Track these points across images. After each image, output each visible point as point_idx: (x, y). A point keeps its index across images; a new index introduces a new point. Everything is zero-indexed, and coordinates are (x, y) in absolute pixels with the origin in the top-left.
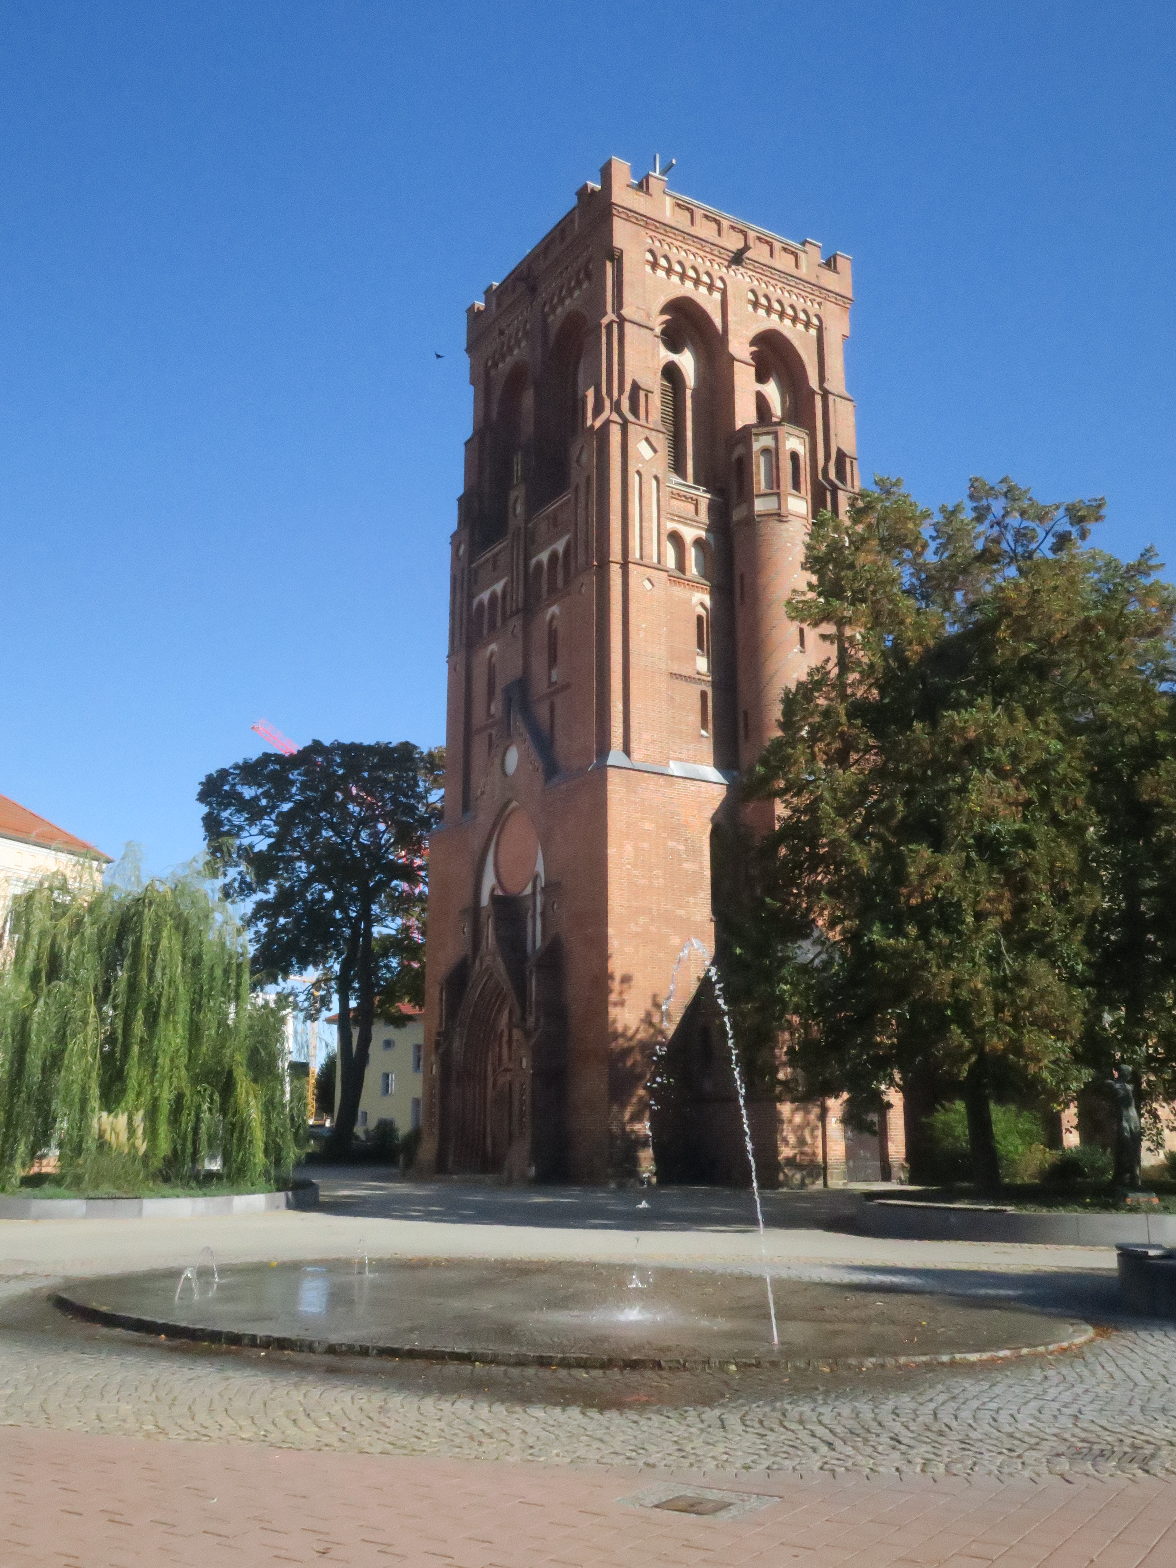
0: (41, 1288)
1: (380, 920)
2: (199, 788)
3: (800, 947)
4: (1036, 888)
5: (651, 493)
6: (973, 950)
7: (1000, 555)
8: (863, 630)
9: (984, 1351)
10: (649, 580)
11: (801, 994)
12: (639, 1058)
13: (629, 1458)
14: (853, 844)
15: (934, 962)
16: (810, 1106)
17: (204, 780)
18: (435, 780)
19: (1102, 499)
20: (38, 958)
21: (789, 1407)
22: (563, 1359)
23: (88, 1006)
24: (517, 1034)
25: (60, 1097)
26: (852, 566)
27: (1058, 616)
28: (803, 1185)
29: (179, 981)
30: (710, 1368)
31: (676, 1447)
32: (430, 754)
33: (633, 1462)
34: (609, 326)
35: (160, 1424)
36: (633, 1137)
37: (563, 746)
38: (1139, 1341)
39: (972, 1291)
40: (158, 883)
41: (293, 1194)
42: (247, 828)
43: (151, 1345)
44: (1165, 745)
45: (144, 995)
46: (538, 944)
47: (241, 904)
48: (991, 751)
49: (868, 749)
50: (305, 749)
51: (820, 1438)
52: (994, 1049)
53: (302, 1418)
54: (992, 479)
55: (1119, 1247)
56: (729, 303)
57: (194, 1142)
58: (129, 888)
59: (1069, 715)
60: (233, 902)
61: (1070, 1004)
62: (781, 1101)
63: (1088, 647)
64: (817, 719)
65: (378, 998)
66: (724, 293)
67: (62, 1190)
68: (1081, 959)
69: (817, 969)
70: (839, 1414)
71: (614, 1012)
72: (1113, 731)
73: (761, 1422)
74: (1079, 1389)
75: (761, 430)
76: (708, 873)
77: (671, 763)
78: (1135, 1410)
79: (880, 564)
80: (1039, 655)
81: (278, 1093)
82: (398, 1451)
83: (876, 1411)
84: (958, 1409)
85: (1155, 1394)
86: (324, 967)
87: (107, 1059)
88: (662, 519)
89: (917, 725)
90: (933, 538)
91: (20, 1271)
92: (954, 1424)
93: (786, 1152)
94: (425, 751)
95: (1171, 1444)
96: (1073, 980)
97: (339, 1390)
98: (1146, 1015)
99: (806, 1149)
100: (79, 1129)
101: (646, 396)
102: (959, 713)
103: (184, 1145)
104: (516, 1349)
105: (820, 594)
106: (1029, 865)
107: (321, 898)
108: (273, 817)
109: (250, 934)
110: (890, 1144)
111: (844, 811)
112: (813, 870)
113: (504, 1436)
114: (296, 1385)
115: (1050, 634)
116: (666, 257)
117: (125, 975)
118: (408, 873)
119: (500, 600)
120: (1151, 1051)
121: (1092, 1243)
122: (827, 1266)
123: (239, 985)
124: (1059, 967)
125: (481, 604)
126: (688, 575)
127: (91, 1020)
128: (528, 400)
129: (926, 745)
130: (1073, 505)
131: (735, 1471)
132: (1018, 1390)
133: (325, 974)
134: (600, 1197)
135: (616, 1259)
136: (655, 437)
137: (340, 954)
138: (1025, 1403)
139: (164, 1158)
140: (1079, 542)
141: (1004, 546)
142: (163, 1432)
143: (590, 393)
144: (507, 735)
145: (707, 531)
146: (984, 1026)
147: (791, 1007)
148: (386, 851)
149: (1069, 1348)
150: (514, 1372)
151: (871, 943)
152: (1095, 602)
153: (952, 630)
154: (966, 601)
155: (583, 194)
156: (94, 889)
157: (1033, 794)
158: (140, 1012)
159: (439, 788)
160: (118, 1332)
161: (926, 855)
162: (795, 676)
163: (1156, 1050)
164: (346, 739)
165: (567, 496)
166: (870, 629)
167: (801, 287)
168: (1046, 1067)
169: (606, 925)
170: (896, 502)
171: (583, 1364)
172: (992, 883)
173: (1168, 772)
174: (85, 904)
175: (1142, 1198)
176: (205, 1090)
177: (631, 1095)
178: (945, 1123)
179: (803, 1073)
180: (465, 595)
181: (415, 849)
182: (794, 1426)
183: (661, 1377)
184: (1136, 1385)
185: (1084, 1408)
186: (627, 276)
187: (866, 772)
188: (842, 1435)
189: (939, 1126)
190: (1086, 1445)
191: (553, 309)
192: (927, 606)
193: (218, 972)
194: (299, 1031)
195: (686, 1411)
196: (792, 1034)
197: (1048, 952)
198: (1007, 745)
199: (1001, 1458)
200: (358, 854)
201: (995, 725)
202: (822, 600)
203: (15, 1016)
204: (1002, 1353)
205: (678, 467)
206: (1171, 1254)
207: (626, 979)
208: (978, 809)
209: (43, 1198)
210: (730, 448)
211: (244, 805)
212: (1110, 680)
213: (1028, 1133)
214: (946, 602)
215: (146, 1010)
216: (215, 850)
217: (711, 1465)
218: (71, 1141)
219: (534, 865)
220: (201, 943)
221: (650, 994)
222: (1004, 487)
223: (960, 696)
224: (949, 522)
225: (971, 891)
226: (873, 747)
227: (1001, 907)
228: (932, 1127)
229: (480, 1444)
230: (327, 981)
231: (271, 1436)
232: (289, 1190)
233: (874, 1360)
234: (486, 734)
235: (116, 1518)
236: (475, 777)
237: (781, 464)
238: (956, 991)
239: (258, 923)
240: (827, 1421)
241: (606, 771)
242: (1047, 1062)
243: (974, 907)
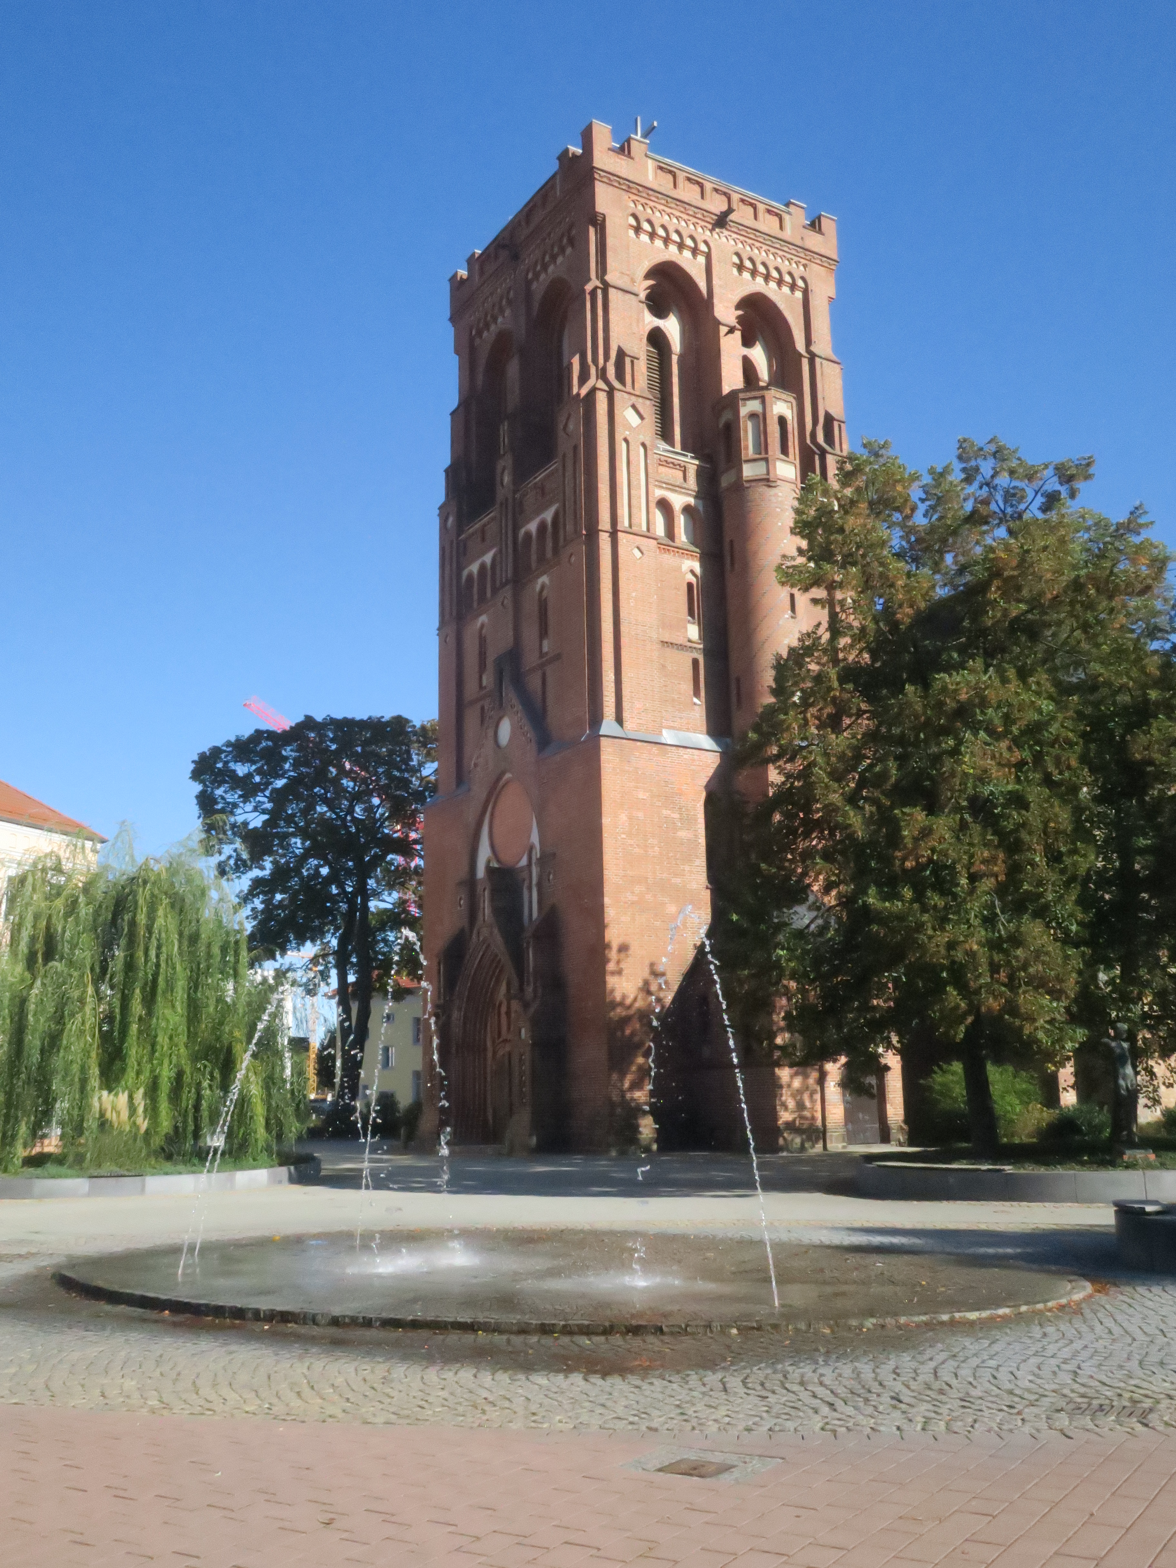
0: (45, 1267)
1: (376, 894)
2: (192, 766)
3: (796, 913)
4: (1030, 849)
5: (639, 461)
6: (967, 912)
7: (988, 516)
8: (853, 593)
9: (984, 1309)
10: (638, 548)
11: (797, 958)
12: (638, 1026)
13: (631, 1423)
14: (847, 808)
15: (929, 925)
16: (809, 1070)
17: (196, 758)
18: (428, 754)
19: (1089, 458)
20: (33, 939)
21: (790, 1369)
22: (564, 1326)
23: (85, 986)
24: (515, 1005)
25: (59, 1077)
26: (841, 530)
27: (1049, 576)
28: (802, 1148)
29: (177, 960)
30: (711, 1331)
31: (679, 1411)
32: (423, 728)
33: (635, 1427)
34: (593, 293)
35: (165, 1400)
36: (633, 1104)
37: (555, 716)
38: (1137, 1296)
39: (971, 1251)
40: (152, 862)
41: (296, 1168)
42: (241, 805)
43: (156, 1321)
44: (1157, 704)
45: (141, 974)
46: (535, 914)
47: (236, 881)
48: (983, 713)
49: (860, 713)
50: (298, 725)
51: (821, 1399)
52: (989, 1009)
53: (306, 1391)
54: (980, 440)
55: (1116, 1204)
56: (714, 266)
57: (196, 1119)
58: (123, 867)
59: (1061, 676)
60: (228, 880)
61: (1065, 964)
62: (779, 1065)
63: (1078, 606)
64: (809, 685)
65: (376, 972)
66: (708, 257)
67: (63, 1170)
68: (1076, 921)
69: (813, 934)
70: (840, 1375)
71: (612, 981)
72: (1105, 691)
73: (762, 1384)
74: (1078, 1345)
75: (749, 395)
76: (702, 841)
77: (664, 732)
78: (1134, 1365)
79: (869, 526)
80: (1030, 616)
81: (278, 1069)
82: (401, 1421)
83: (878, 1370)
84: (958, 1367)
85: (1154, 1349)
86: (322, 943)
87: (105, 1038)
88: (650, 487)
89: (909, 688)
90: (922, 500)
91: (23, 1251)
92: (954, 1382)
93: (785, 1116)
94: (418, 725)
95: (1170, 1397)
96: (1067, 940)
97: (343, 1361)
98: (1142, 973)
99: (806, 1113)
100: (80, 1108)
101: (632, 362)
102: (950, 675)
103: (185, 1122)
104: (519, 1317)
105: (810, 559)
106: (1024, 825)
107: (317, 873)
108: (267, 793)
109: (247, 911)
110: (888, 1106)
111: (838, 776)
112: (807, 835)
113: (507, 1404)
114: (301, 1358)
115: (1041, 594)
116: (649, 222)
117: (122, 954)
118: (404, 847)
119: (489, 573)
120: (1146, 1008)
121: (1090, 1200)
122: (826, 1228)
123: (237, 961)
124: (1053, 928)
125: (470, 576)
126: (678, 543)
127: (88, 1000)
128: (513, 369)
129: (919, 708)
130: (1063, 464)
131: (737, 1433)
132: (1017, 1347)
133: (324, 949)
134: (602, 1165)
135: (618, 1226)
136: (641, 404)
137: (337, 929)
138: (1025, 1361)
139: (166, 1135)
140: (1069, 502)
141: (993, 507)
142: (167, 1406)
143: (576, 361)
144: (500, 705)
145: (696, 497)
146: (981, 988)
147: (787, 973)
148: (381, 826)
149: (1068, 1305)
150: (517, 1340)
151: (865, 905)
152: (1086, 562)
153: (942, 592)
154: (956, 562)
155: (564, 157)
156: (89, 870)
157: (1026, 755)
158: (138, 991)
159: (433, 762)
160: (122, 1308)
161: (919, 818)
162: (786, 642)
163: (1151, 1008)
164: (339, 714)
165: (553, 467)
166: (861, 592)
167: (785, 249)
168: (1042, 1027)
169: (602, 895)
170: (884, 465)
171: (587, 1331)
172: (987, 845)
173: (1159, 730)
174: (80, 885)
175: (1139, 1155)
176: (205, 1067)
177: (631, 1063)
178: (943, 1085)
179: (801, 1038)
180: (454, 565)
181: (409, 822)
182: (795, 1388)
183: (662, 1341)
184: (1134, 1339)
185: (1082, 1365)
186: (610, 241)
187: (859, 737)
188: (843, 1395)
189: (937, 1087)
190: (1085, 1400)
191: (537, 276)
192: (917, 568)
193: (216, 950)
194: (299, 1005)
195: (688, 1375)
196: (789, 999)
197: (1042, 913)
198: (999, 707)
199: (1001, 1414)
200: (353, 830)
201: (986, 688)
202: (812, 565)
203: (12, 999)
204: (1001, 1311)
205: (666, 434)
206: (1169, 1209)
207: (623, 948)
208: (971, 771)
209: (45, 1178)
210: (717, 414)
211: (237, 782)
212: (1101, 639)
213: (1025, 1092)
214: (936, 564)
215: (143, 990)
216: (209, 828)
217: (713, 1428)
218: (71, 1120)
219: (529, 836)
220: (198, 921)
221: (647, 963)
222: (993, 448)
223: (951, 657)
224: (938, 485)
225: (965, 853)
226: (865, 712)
227: (996, 869)
228: (930, 1089)
229: (484, 1412)
230: (324, 956)
231: (275, 1409)
232: (292, 1164)
233: (874, 1321)
234: (478, 706)
235: (122, 1493)
236: (468, 749)
237: (769, 429)
238: (952, 953)
239: (255, 900)
240: (827, 1382)
241: (599, 741)
242: (1042, 1021)
243: (968, 869)
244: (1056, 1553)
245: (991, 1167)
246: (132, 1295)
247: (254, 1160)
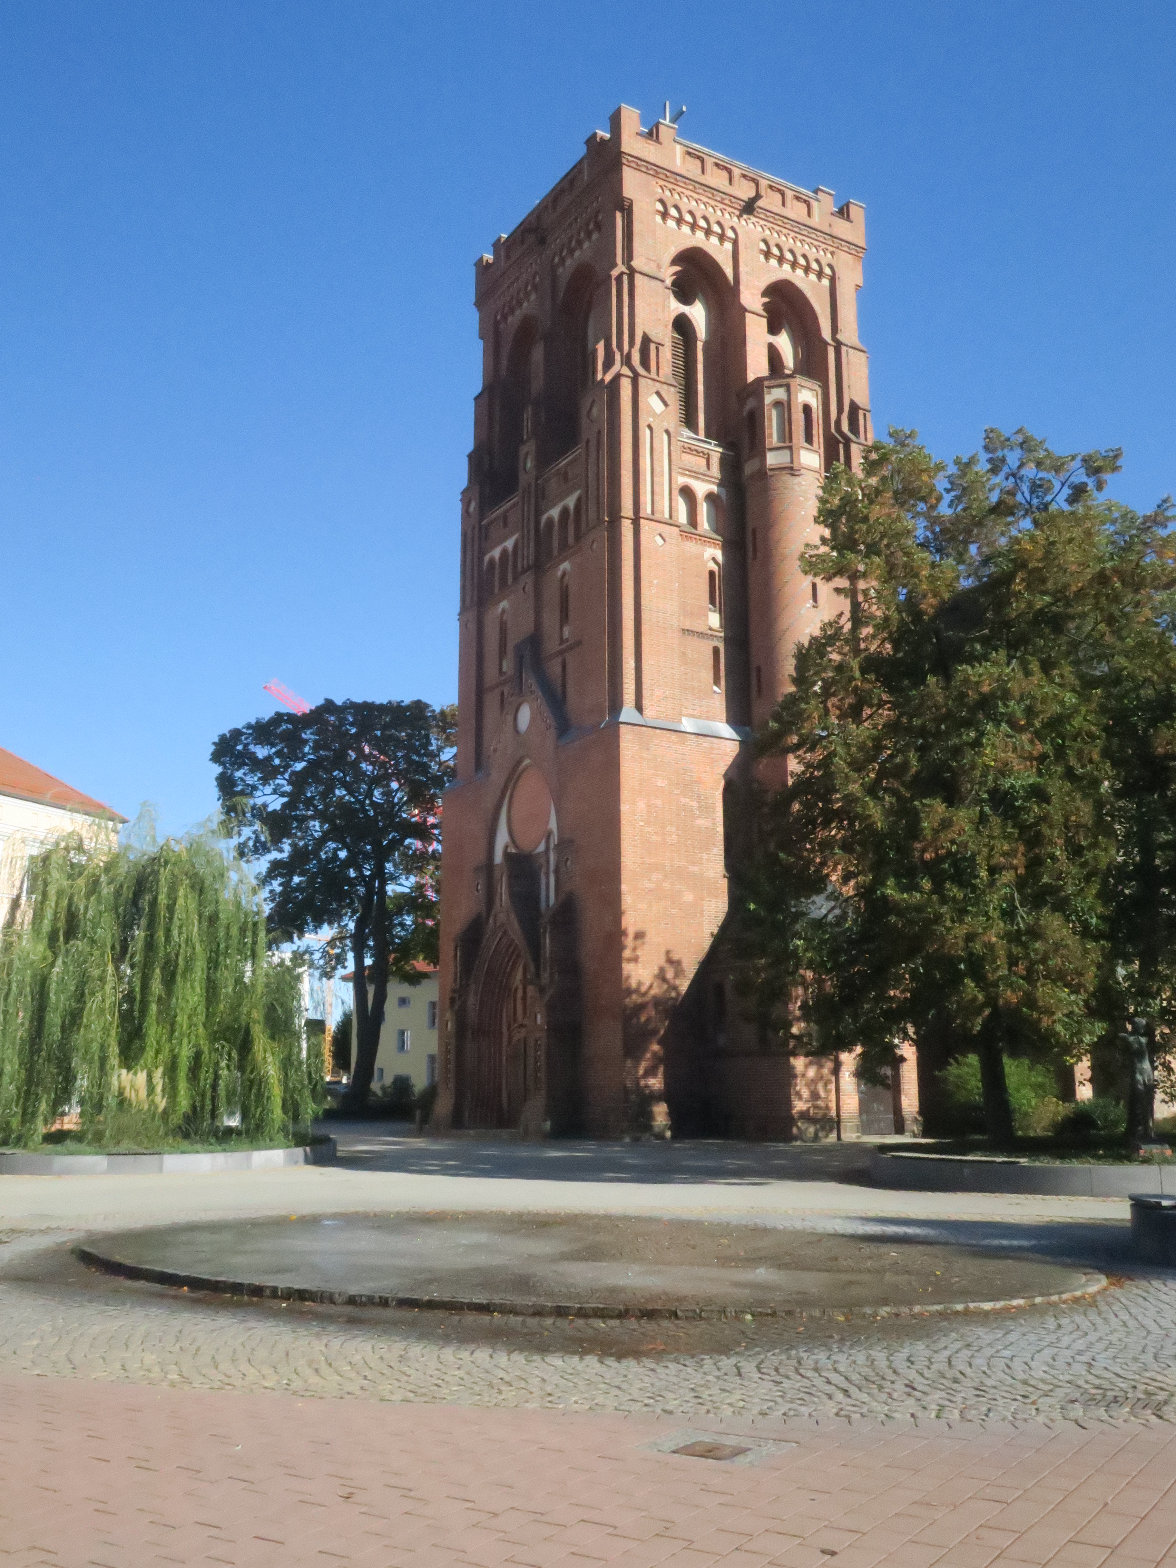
0: (65, 1242)
1: (394, 878)
2: (213, 748)
3: (813, 902)
4: (1050, 843)
5: (662, 447)
6: (986, 904)
7: (1014, 506)
8: (875, 583)
9: (998, 1300)
10: (660, 535)
11: (814, 949)
12: (653, 1013)
13: (646, 1405)
14: (867, 799)
15: (948, 916)
16: (824, 1060)
17: (217, 740)
18: (447, 739)
19: (1119, 449)
20: (56, 918)
21: (804, 1355)
22: (580, 1309)
23: (106, 965)
24: (531, 989)
25: (80, 1054)
26: (865, 519)
27: (1074, 568)
28: (816, 1138)
29: (196, 940)
30: (726, 1317)
31: (694, 1394)
32: (442, 713)
33: (650, 1409)
34: (619, 278)
35: (185, 1374)
36: (647, 1092)
37: (575, 703)
38: (1152, 1290)
39: (986, 1242)
40: (173, 842)
41: (311, 1150)
42: (261, 787)
43: (174, 1297)
45: (161, 954)
46: (552, 900)
47: (256, 863)
48: (1005, 705)
49: (880, 705)
50: (318, 708)
51: (835, 1385)
52: (1007, 1003)
53: (324, 1368)
54: (1007, 429)
55: (1131, 1198)
56: (740, 253)
57: (213, 1099)
58: (144, 848)
59: (1084, 668)
60: (248, 861)
61: (1084, 958)
62: (795, 1055)
63: (1103, 600)
64: (831, 674)
65: (393, 956)
66: (735, 243)
67: (83, 1146)
68: (1096, 914)
69: (831, 924)
70: (854, 1362)
71: (628, 968)
72: (1128, 685)
73: (777, 1370)
74: (1092, 1337)
75: (773, 382)
76: (720, 829)
77: (684, 720)
78: (1148, 1357)
79: (894, 516)
80: (1054, 608)
81: (296, 1050)
82: (418, 1399)
83: (891, 1358)
84: (972, 1356)
85: (1168, 1342)
86: (339, 925)
87: (125, 1018)
88: (673, 474)
89: (931, 679)
90: (948, 491)
91: (44, 1226)
92: (968, 1371)
93: (799, 1106)
94: (438, 710)
96: (1086, 932)
97: (360, 1339)
98: (1160, 968)
99: (821, 1103)
100: (99, 1086)
101: (657, 349)
102: (973, 667)
103: (203, 1101)
104: (534, 1299)
105: (833, 548)
106: (1043, 819)
107: (335, 856)
108: (287, 776)
109: (265, 893)
110: (903, 1097)
111: (858, 767)
112: (826, 824)
113: (523, 1384)
114: (318, 1336)
115: (1066, 586)
116: (676, 207)
117: (143, 934)
118: (422, 832)
119: (511, 559)
120: (1165, 1004)
121: (1106, 1194)
122: (841, 1217)
123: (255, 943)
124: (1073, 922)
125: (492, 561)
126: (700, 531)
127: (109, 978)
128: (538, 354)
129: (940, 699)
130: (1090, 455)
131: (751, 1417)
132: (1032, 1338)
133: (341, 932)
134: (615, 1150)
135: (631, 1211)
136: (666, 391)
137: (354, 912)
138: (1039, 1352)
139: (183, 1115)
140: (1096, 494)
141: (1019, 497)
142: (187, 1380)
143: (601, 347)
144: (520, 689)
145: (719, 485)
146: (998, 980)
147: (804, 962)
148: (399, 810)
149: (1083, 1297)
150: (533, 1322)
151: (884, 897)
152: (1112, 554)
153: (966, 583)
154: (980, 553)
155: (592, 141)
156: (110, 849)
157: (1048, 748)
158: (158, 971)
159: (452, 747)
160: (141, 1284)
161: (940, 810)
162: (808, 631)
163: (1169, 1003)
164: (358, 698)
165: (576, 452)
166: (885, 582)
167: (813, 236)
168: (1061, 1020)
169: (619, 882)
170: (910, 454)
171: (601, 1314)
172: (1007, 837)
174: (101, 864)
175: (1155, 1149)
176: (223, 1047)
177: (645, 1050)
178: (959, 1077)
179: (817, 1028)
180: (476, 552)
181: (428, 807)
182: (809, 1374)
183: (676, 1325)
184: (1149, 1332)
185: (1097, 1357)
186: (637, 227)
187: (880, 727)
188: (857, 1382)
189: (951, 1079)
190: (1099, 1391)
191: (563, 260)
192: (941, 559)
193: (235, 931)
194: (315, 988)
195: (703, 1360)
196: (806, 989)
197: (1062, 906)
198: (1022, 699)
199: (1015, 1403)
200: (372, 813)
201: (1009, 680)
202: (835, 554)
203: (34, 976)
204: (1015, 1303)
205: (689, 421)
207: (639, 936)
208: (992, 763)
209: (64, 1154)
210: (742, 401)
211: (257, 765)
212: (1124, 633)
213: (1041, 1086)
214: (960, 554)
215: (163, 969)
216: (230, 809)
217: (728, 1411)
218: (91, 1098)
219: (547, 823)
220: (217, 902)
221: (663, 950)
222: (1020, 438)
223: (974, 649)
224: (964, 474)
225: (985, 845)
226: (887, 702)
227: (1015, 862)
228: (945, 1080)
229: (500, 1392)
230: (342, 939)
231: (294, 1386)
232: (307, 1145)
233: (888, 1309)
234: (497, 692)
235: (143, 1464)
236: (487, 736)
237: (794, 417)
238: (970, 944)
239: (273, 882)
240: (842, 1369)
241: (619, 728)
242: (1060, 1015)
243: (988, 862)
244: (1069, 1541)
245: (1006, 1159)
246: (153, 1271)
247: (271, 1140)
